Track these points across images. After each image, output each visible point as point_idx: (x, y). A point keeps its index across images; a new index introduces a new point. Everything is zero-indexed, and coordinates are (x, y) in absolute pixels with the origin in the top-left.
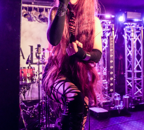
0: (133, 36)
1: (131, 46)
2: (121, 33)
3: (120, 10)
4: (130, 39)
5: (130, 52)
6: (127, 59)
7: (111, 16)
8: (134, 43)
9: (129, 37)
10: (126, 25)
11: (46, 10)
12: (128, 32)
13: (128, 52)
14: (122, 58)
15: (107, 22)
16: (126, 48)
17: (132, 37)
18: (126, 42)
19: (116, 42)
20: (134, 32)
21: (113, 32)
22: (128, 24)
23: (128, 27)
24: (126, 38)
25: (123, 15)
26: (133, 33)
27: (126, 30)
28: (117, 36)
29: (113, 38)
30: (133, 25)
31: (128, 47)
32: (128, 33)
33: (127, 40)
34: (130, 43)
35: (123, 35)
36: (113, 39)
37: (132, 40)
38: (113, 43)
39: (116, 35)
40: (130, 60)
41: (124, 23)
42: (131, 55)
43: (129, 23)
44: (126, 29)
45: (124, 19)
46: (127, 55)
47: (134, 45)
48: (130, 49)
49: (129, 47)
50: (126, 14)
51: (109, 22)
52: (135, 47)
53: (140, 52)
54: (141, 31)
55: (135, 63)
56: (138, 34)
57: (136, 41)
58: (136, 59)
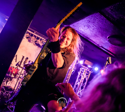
1: (80, 79)
2: (78, 70)
3: (83, 57)
6: (75, 86)
8: (83, 78)
9: (81, 74)
10: (82, 67)
11: (41, 40)
13: (77, 83)
16: (77, 80)
18: (78, 76)
19: (72, 74)
20: (85, 73)
23: (83, 68)
24: (79, 74)
25: (83, 60)
27: (81, 70)
29: (71, 71)
30: (86, 68)
31: (79, 79)
32: (81, 72)
33: (80, 76)
34: (80, 78)
35: (78, 72)
37: (82, 76)
38: (70, 74)
39: (74, 70)
40: (77, 87)
41: (82, 65)
42: (78, 85)
43: (84, 67)
45: (83, 63)
46: (76, 84)
47: (82, 80)
48: (79, 81)
49: (79, 80)
50: (85, 61)
52: (82, 81)
53: (84, 85)
54: (89, 73)
55: (79, 90)
56: (87, 74)
57: (84, 78)
58: (80, 88)
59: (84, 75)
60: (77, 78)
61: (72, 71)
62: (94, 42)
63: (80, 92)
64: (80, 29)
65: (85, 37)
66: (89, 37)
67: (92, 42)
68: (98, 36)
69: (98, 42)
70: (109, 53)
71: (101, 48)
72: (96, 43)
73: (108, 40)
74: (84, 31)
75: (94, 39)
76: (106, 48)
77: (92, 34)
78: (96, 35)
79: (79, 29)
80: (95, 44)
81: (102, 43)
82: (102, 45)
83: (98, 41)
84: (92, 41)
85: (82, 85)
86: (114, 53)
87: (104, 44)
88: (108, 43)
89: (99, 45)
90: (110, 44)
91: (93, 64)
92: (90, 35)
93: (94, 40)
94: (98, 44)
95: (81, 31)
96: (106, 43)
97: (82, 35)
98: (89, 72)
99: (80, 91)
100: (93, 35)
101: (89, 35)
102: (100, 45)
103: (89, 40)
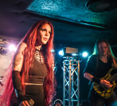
1: (68, 77)
2: (60, 66)
4: (68, 71)
5: (68, 83)
6: (64, 89)
8: (71, 74)
9: (67, 69)
10: (65, 59)
12: (66, 64)
13: (66, 83)
14: (61, 87)
16: (65, 79)
17: (70, 70)
18: (64, 73)
19: (55, 74)
22: (67, 58)
23: (67, 60)
26: (70, 66)
27: (64, 63)
28: (57, 68)
30: (71, 59)
31: (66, 78)
32: (66, 66)
33: (66, 72)
34: (67, 74)
35: (62, 68)
37: (69, 71)
39: (55, 67)
40: (67, 90)
41: (63, 56)
42: (68, 85)
44: (65, 62)
45: (63, 53)
47: (71, 77)
48: (68, 80)
49: (67, 78)
52: (72, 79)
53: (76, 83)
54: (77, 64)
55: (72, 93)
56: (75, 67)
57: (73, 73)
58: (73, 89)
59: (71, 70)
60: (63, 76)
61: (54, 69)
62: (69, 19)
63: (75, 95)
64: (43, 9)
65: (54, 17)
66: (59, 14)
67: (65, 20)
68: (72, 9)
69: (75, 17)
70: (96, 26)
71: (81, 23)
72: (72, 19)
73: (88, 8)
74: (49, 9)
75: (67, 14)
76: (89, 21)
77: (62, 9)
78: (68, 9)
79: (41, 9)
80: (71, 21)
81: (80, 15)
82: (81, 20)
83: (74, 15)
84: (66, 18)
85: (74, 83)
86: (103, 23)
87: (84, 16)
88: (89, 13)
89: (76, 21)
90: (93, 13)
91: (77, 49)
92: (60, 10)
93: (68, 16)
94: (75, 19)
95: (45, 10)
96: (87, 13)
97: (49, 16)
98: (76, 62)
99: (74, 93)
100: (64, 9)
101: (58, 11)
102: (79, 21)
103: (61, 19)
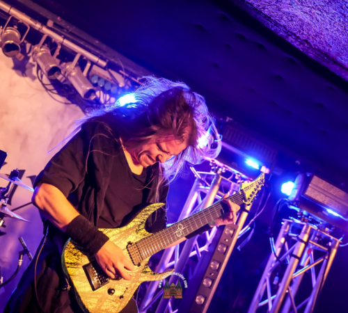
0: (299, 255)
1: (280, 281)
2: (268, 231)
3: (298, 162)
4: (288, 258)
5: (270, 298)
7: (260, 167)
8: (293, 274)
9: (288, 252)
10: (294, 214)
12: (291, 234)
13: (265, 297)
15: (242, 179)
16: (265, 281)
17: (296, 257)
18: (272, 262)
19: (239, 248)
20: (307, 244)
21: (245, 215)
22: (302, 214)
23: (298, 222)
25: (299, 179)
26: (303, 245)
27: (286, 228)
28: (253, 232)
29: (235, 231)
30: (314, 222)
31: (271, 279)
32: (287, 238)
33: (278, 258)
34: (281, 269)
35: (272, 240)
36: (232, 236)
37: (293, 263)
38: (228, 248)
39: (248, 228)
41: (291, 203)
42: (271, 307)
43: (305, 212)
44: (289, 223)
45: (296, 191)
46: (256, 303)
47: (291, 283)
48: (274, 290)
49: (275, 282)
51: (245, 180)
52: (293, 291)
54: (330, 249)
56: (318, 254)
57: (301, 272)
59: (300, 259)
60: (262, 270)
61: (240, 232)
85: (292, 308)
98: (328, 240)
